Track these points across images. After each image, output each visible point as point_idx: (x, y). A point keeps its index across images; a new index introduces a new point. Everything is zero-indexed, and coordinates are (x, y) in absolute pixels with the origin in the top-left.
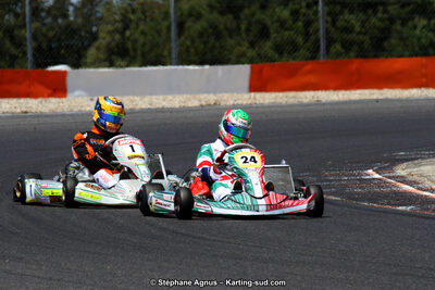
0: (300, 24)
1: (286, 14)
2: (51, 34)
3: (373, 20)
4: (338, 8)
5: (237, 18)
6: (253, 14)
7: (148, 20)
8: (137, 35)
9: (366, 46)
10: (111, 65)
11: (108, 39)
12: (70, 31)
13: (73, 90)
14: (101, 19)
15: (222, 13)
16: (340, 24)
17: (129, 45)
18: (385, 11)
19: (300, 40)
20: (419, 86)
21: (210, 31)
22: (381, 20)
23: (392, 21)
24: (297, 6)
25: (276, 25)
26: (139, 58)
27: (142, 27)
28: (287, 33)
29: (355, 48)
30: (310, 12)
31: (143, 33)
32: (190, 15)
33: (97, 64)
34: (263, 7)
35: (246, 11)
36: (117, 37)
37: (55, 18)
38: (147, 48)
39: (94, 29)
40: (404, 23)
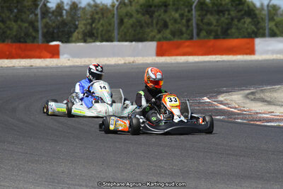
0: (184, 21)
1: (177, 16)
2: (54, 25)
3: (223, 19)
4: (204, 13)
5: (151, 17)
6: (160, 16)
7: (105, 18)
8: (99, 26)
9: (219, 32)
10: (85, 41)
11: (84, 29)
12: (64, 23)
13: (63, 55)
14: (81, 17)
15: (143, 15)
16: (205, 21)
17: (95, 31)
18: (229, 14)
19: (184, 29)
20: (247, 54)
21: (137, 24)
22: (227, 19)
23: (232, 19)
24: (182, 12)
25: (172, 21)
26: (99, 38)
27: (101, 22)
28: (177, 26)
29: (213, 34)
30: (190, 15)
31: (102, 25)
32: (127, 15)
33: (77, 41)
34: (165, 11)
35: (156, 14)
36: (89, 27)
37: (56, 16)
38: (104, 32)
39: (77, 23)
40: (239, 21)
